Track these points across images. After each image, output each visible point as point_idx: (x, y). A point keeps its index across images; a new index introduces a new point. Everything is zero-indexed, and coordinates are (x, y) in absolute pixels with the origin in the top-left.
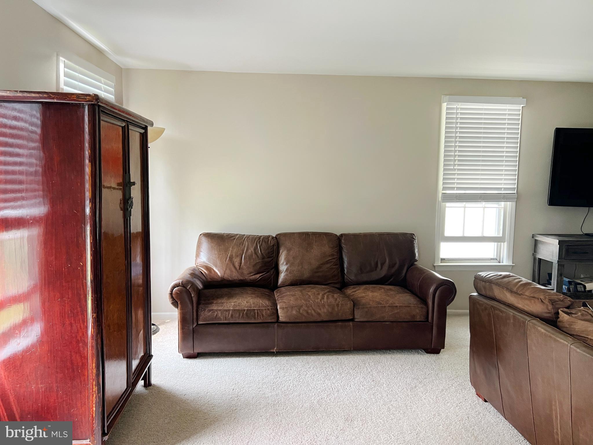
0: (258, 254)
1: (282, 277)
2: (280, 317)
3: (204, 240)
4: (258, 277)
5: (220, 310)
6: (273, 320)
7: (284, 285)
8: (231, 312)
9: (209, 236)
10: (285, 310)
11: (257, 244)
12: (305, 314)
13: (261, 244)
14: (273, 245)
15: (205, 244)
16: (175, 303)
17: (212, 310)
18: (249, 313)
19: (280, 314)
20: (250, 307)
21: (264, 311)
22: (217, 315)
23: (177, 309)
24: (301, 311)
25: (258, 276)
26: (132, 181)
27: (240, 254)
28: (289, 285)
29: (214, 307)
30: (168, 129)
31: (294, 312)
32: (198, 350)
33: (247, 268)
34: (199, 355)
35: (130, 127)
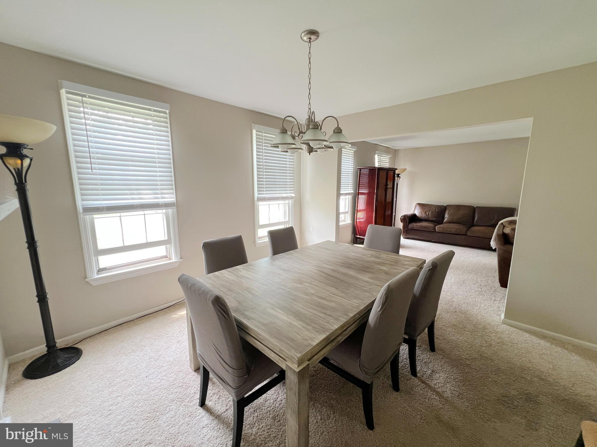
0: (436, 211)
1: (445, 220)
2: (436, 230)
3: (417, 205)
6: (433, 231)
7: (445, 223)
8: (419, 226)
9: (419, 204)
10: (438, 228)
11: (436, 208)
12: (445, 230)
14: (443, 209)
15: (418, 207)
16: (401, 221)
18: (426, 227)
21: (430, 227)
22: (414, 227)
23: (402, 223)
25: (435, 219)
26: (388, 185)
27: (429, 211)
28: (447, 223)
29: (414, 224)
30: (408, 168)
31: (441, 229)
32: (408, 236)
33: (431, 216)
34: (408, 238)
35: (389, 171)
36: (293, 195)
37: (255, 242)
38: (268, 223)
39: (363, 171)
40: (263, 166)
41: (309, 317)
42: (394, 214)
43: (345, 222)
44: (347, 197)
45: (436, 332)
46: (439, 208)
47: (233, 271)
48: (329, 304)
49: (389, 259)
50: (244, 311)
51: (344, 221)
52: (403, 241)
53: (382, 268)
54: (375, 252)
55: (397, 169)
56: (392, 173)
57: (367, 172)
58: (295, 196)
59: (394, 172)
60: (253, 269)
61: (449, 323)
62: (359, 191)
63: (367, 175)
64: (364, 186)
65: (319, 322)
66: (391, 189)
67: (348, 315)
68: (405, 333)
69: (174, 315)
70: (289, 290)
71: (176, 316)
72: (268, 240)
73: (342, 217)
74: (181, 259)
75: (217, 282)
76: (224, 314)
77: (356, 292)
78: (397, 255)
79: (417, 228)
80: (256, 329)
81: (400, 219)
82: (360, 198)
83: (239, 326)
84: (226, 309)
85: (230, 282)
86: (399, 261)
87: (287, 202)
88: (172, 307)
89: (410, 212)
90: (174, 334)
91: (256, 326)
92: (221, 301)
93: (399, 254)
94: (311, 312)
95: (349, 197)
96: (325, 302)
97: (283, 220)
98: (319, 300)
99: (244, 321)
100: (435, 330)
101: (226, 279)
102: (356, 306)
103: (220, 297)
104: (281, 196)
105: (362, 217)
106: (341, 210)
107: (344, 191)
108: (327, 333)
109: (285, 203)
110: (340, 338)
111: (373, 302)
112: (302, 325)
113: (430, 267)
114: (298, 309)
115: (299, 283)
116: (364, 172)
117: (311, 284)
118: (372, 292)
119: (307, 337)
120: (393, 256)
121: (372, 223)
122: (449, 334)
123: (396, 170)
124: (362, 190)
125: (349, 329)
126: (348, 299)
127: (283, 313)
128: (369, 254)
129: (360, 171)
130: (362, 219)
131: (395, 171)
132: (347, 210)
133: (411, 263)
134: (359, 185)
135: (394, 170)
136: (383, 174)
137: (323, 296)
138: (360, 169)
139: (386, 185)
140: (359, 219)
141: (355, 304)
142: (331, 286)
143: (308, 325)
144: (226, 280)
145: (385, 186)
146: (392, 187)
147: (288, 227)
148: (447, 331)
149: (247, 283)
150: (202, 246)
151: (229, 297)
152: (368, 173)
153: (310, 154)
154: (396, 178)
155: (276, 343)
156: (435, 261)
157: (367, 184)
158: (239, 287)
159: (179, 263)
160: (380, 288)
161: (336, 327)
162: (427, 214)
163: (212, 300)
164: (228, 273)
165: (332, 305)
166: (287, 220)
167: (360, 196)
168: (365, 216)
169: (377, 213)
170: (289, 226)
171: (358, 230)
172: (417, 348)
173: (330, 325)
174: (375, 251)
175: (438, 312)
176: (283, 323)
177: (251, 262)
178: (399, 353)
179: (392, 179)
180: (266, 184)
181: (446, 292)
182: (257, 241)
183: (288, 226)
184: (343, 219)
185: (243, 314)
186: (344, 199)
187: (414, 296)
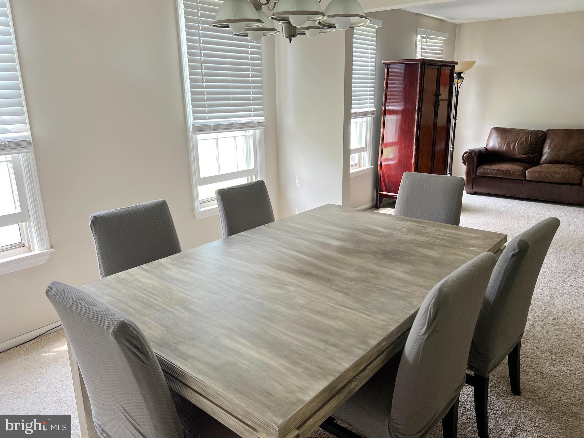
0: (528, 142)
1: (544, 157)
2: (527, 177)
3: (493, 131)
4: (525, 156)
5: (489, 169)
6: (522, 179)
7: (544, 163)
8: (496, 171)
9: (497, 129)
10: (531, 173)
11: (528, 135)
12: (544, 176)
13: (532, 135)
14: (541, 137)
15: (494, 135)
16: (464, 163)
17: (485, 168)
18: (508, 172)
19: (527, 176)
20: (508, 169)
21: (517, 173)
22: (487, 172)
23: (465, 166)
24: (541, 175)
26: (440, 93)
27: (515, 141)
28: (547, 164)
29: (487, 167)
30: (479, 61)
31: (537, 175)
32: (475, 190)
33: (518, 150)
34: (475, 193)
35: (442, 68)
36: (262, 119)
37: (193, 210)
38: (216, 173)
39: (393, 68)
40: (201, 63)
41: (297, 351)
42: (452, 149)
43: (360, 167)
44: (364, 119)
45: (524, 361)
46: (533, 136)
47: (153, 270)
48: (332, 323)
49: (441, 235)
50: (176, 344)
51: (358, 165)
52: (467, 199)
53: (427, 253)
54: (416, 224)
55: (457, 63)
56: (447, 71)
57: (402, 69)
58: (265, 120)
59: (451, 70)
60: (190, 264)
61: (545, 344)
62: (387, 108)
63: (400, 76)
64: (395, 97)
65: (315, 358)
66: (447, 102)
67: (366, 343)
68: (470, 367)
69: (46, 353)
70: (260, 301)
71: (50, 354)
72: (217, 206)
73: (354, 158)
74: (51, 248)
75: (123, 291)
76: (138, 354)
77: (381, 299)
78: (455, 228)
79: (492, 174)
80: (200, 377)
81: (461, 158)
82: (387, 120)
83: (169, 372)
84: (142, 344)
85: (148, 292)
86: (459, 239)
87: (251, 132)
88: (41, 338)
89: (480, 145)
90: (49, 387)
91: (201, 372)
92: (131, 331)
93: (460, 226)
94: (299, 340)
95: (367, 120)
96: (325, 321)
97: (245, 168)
98: (314, 317)
99: (177, 362)
100: (521, 356)
101: (140, 286)
102: (381, 326)
103: (129, 323)
104: (238, 122)
105: (391, 156)
106: (353, 146)
107: (359, 108)
108: (330, 377)
109: (248, 134)
110: (353, 384)
111: (412, 318)
112: (285, 366)
113: (516, 250)
114: (276, 336)
115: (278, 287)
116: (396, 70)
117: (299, 286)
118: (410, 300)
119: (293, 388)
120: (449, 230)
121: (409, 170)
122: (545, 363)
123: (456, 66)
124: (392, 106)
125: (369, 367)
126: (367, 312)
127: (249, 344)
128: (405, 228)
129: (388, 68)
130: (391, 159)
131: (454, 67)
132: (363, 145)
133: (480, 242)
134: (386, 95)
135: (451, 65)
136: (431, 74)
137: (322, 310)
138: (388, 65)
139: (437, 94)
140: (387, 160)
141: (380, 322)
142: (336, 290)
143: (295, 363)
144: (141, 288)
145: (434, 97)
146: (447, 98)
147: (254, 181)
148: (542, 358)
149: (180, 291)
150: (90, 224)
151: (147, 319)
152: (403, 71)
153: (290, 41)
154: (456, 80)
155: (237, 401)
156: (523, 239)
157: (402, 93)
158: (165, 299)
159: (48, 256)
160: (426, 291)
161: (347, 365)
162: (512, 147)
163: (113, 331)
164: (143, 272)
165: (339, 325)
166: (253, 167)
167: (388, 117)
168: (398, 154)
169: (420, 148)
170: (257, 180)
171: (385, 182)
172: (489, 390)
173: (335, 364)
174: (415, 222)
175: (527, 326)
176: (249, 364)
177: (187, 251)
178: (458, 401)
179: (448, 83)
180: (209, 100)
181: (542, 289)
182: (196, 208)
183: (255, 179)
184: (356, 161)
185: (175, 351)
186: (358, 124)
187: (486, 302)
